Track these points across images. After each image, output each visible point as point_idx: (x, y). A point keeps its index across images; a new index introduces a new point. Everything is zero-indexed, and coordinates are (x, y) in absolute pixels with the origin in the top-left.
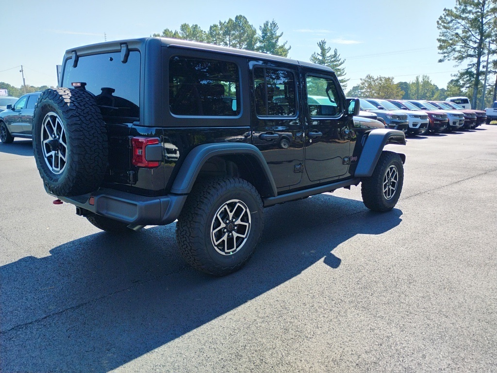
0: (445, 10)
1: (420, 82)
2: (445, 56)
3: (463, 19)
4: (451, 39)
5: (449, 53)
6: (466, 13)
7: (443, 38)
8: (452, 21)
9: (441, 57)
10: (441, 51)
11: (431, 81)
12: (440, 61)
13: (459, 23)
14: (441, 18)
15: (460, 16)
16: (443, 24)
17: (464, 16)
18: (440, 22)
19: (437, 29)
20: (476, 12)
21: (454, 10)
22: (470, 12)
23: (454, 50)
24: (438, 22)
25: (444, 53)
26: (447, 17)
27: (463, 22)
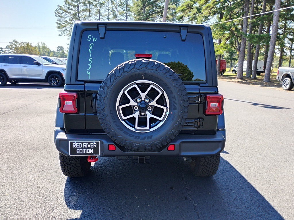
0: (58, 6)
1: (40, 46)
2: (62, 33)
3: (69, 13)
4: (64, 24)
5: (64, 31)
6: (70, 10)
7: (59, 22)
8: (63, 13)
9: (60, 33)
10: (59, 30)
11: (47, 46)
12: (60, 35)
13: (67, 15)
14: (57, 10)
15: (67, 11)
16: (58, 14)
17: (69, 11)
18: (56, 13)
19: (55, 16)
20: (75, 10)
21: (63, 7)
22: (72, 9)
23: (66, 30)
24: (55, 12)
25: (61, 31)
26: (60, 10)
27: (69, 15)
